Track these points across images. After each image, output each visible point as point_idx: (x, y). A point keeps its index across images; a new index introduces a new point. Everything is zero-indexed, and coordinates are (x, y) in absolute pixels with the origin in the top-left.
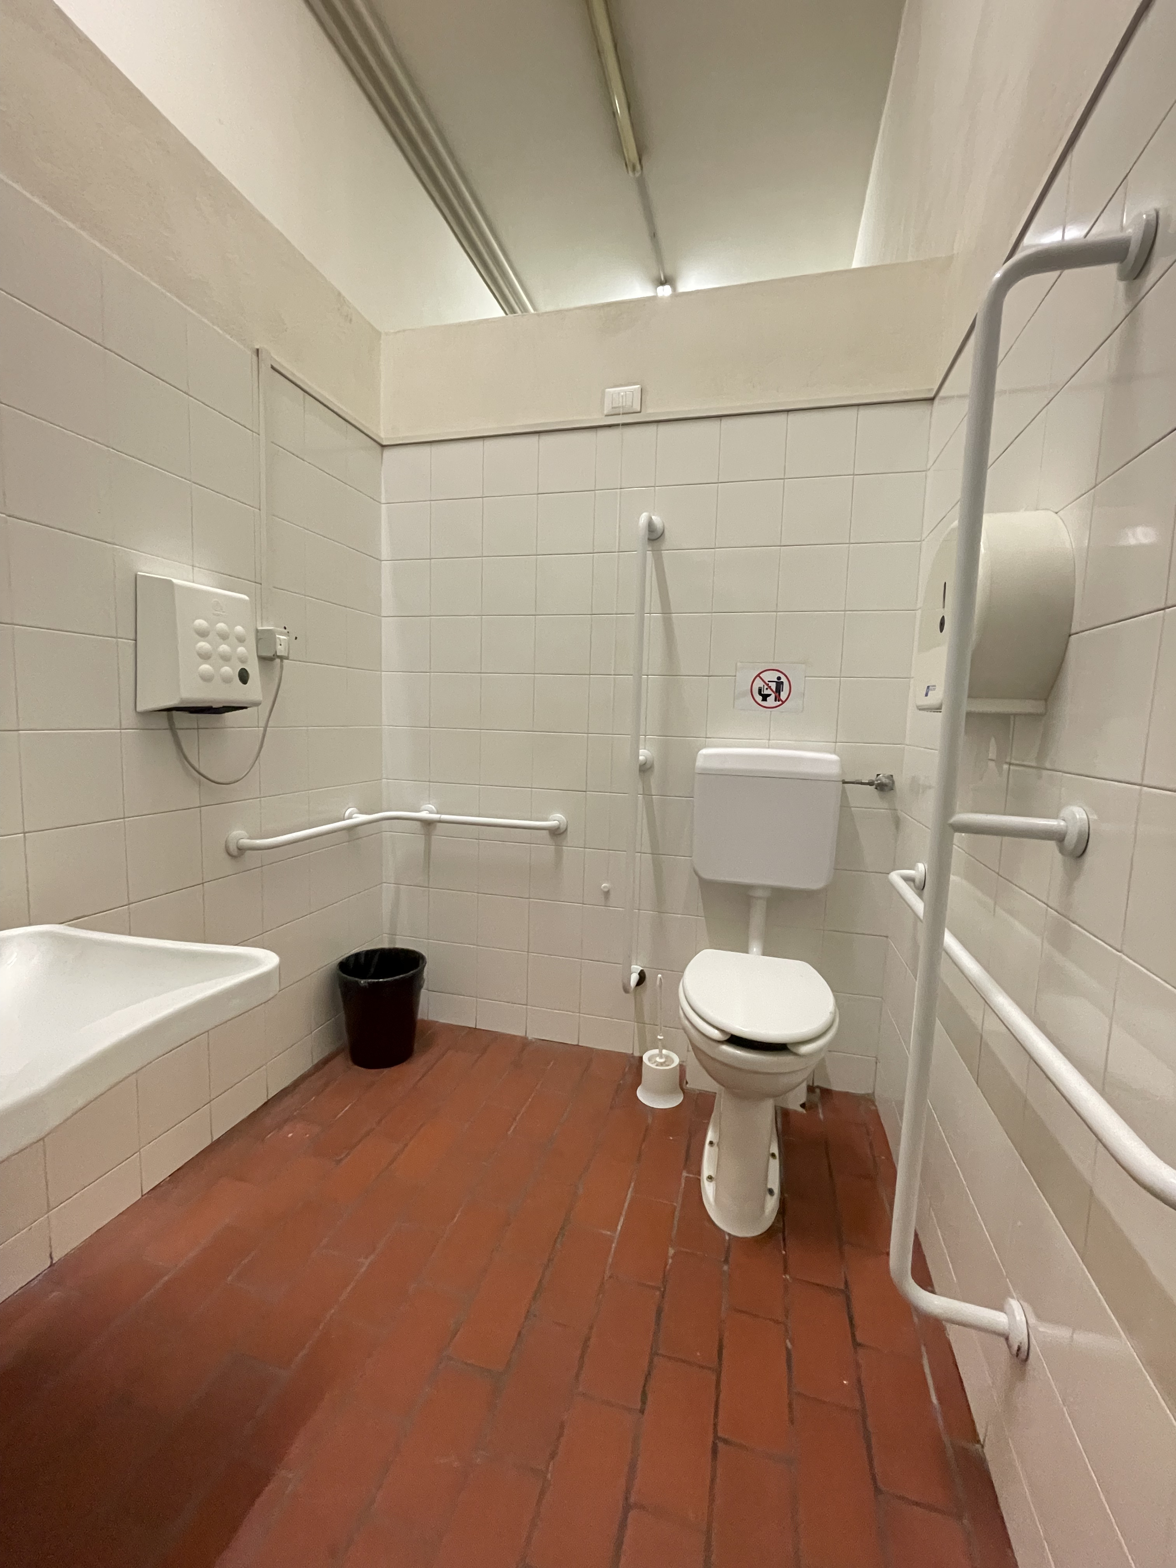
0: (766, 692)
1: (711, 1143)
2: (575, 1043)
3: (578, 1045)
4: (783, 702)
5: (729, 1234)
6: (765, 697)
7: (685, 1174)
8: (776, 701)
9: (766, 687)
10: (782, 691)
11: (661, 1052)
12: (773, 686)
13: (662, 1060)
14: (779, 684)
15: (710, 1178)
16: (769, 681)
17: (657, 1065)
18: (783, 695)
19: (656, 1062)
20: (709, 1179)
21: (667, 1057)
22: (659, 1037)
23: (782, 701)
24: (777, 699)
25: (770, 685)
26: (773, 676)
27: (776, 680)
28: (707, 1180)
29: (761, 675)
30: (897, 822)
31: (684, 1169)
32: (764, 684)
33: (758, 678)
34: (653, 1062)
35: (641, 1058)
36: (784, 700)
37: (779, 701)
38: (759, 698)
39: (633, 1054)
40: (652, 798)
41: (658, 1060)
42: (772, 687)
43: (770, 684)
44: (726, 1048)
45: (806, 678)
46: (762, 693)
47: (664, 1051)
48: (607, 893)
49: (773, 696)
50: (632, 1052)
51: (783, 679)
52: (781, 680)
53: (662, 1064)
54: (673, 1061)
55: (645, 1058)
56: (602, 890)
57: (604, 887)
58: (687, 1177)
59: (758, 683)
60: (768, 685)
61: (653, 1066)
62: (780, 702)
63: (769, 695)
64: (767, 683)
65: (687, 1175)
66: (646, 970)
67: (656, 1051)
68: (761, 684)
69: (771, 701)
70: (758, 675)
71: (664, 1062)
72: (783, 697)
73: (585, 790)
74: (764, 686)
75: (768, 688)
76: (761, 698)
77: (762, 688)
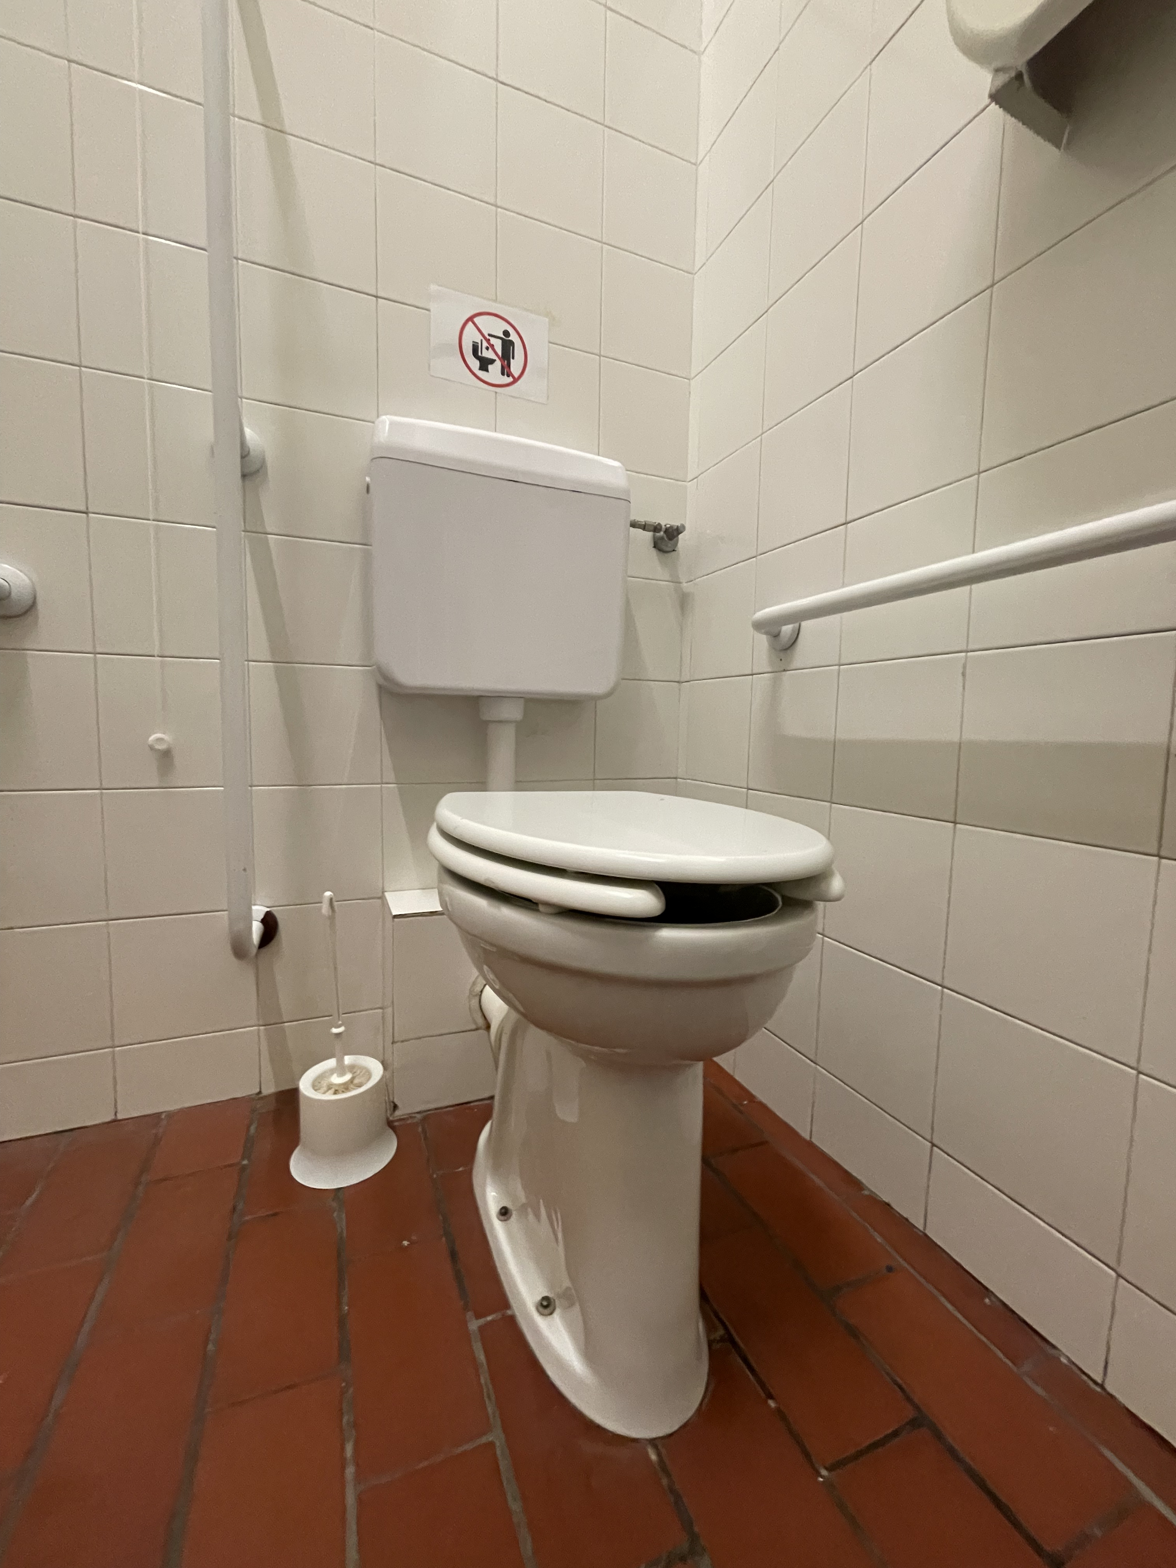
0: (488, 354)
1: (504, 1213)
2: (109, 1118)
3: (115, 1121)
4: (515, 380)
5: (653, 1442)
6: (485, 364)
7: (474, 1325)
8: (502, 374)
9: (485, 344)
10: (513, 358)
11: (340, 1061)
12: (498, 344)
13: (348, 1077)
14: (508, 346)
15: (546, 1306)
16: (489, 335)
17: (336, 1092)
18: (516, 366)
19: (330, 1087)
20: (541, 1309)
21: (352, 1068)
22: (335, 1031)
23: (513, 377)
24: (506, 370)
26: (497, 328)
27: (501, 335)
28: (541, 1314)
29: (476, 320)
30: (684, 602)
31: (466, 1308)
32: (481, 338)
33: (470, 323)
34: (325, 1089)
35: (294, 1093)
36: (516, 376)
37: (508, 376)
38: (475, 364)
39: (260, 1092)
40: (267, 539)
41: (336, 1080)
42: (496, 347)
43: (493, 341)
44: (669, 934)
45: (551, 345)
46: (480, 354)
47: (348, 1060)
48: (165, 757)
49: (498, 364)
50: (258, 1090)
51: (513, 337)
52: (510, 338)
53: (346, 1087)
54: (369, 1075)
55: (305, 1086)
56: (151, 748)
57: (159, 740)
58: (481, 1329)
59: (471, 335)
60: (488, 341)
61: (330, 1097)
62: (511, 379)
63: (492, 361)
64: (488, 337)
65: (482, 1321)
66: (276, 911)
67: (331, 1063)
68: (478, 338)
69: (494, 372)
70: (471, 319)
71: (351, 1081)
72: (515, 369)
73: (83, 508)
74: (482, 341)
75: (488, 346)
76: (477, 363)
77: (478, 343)
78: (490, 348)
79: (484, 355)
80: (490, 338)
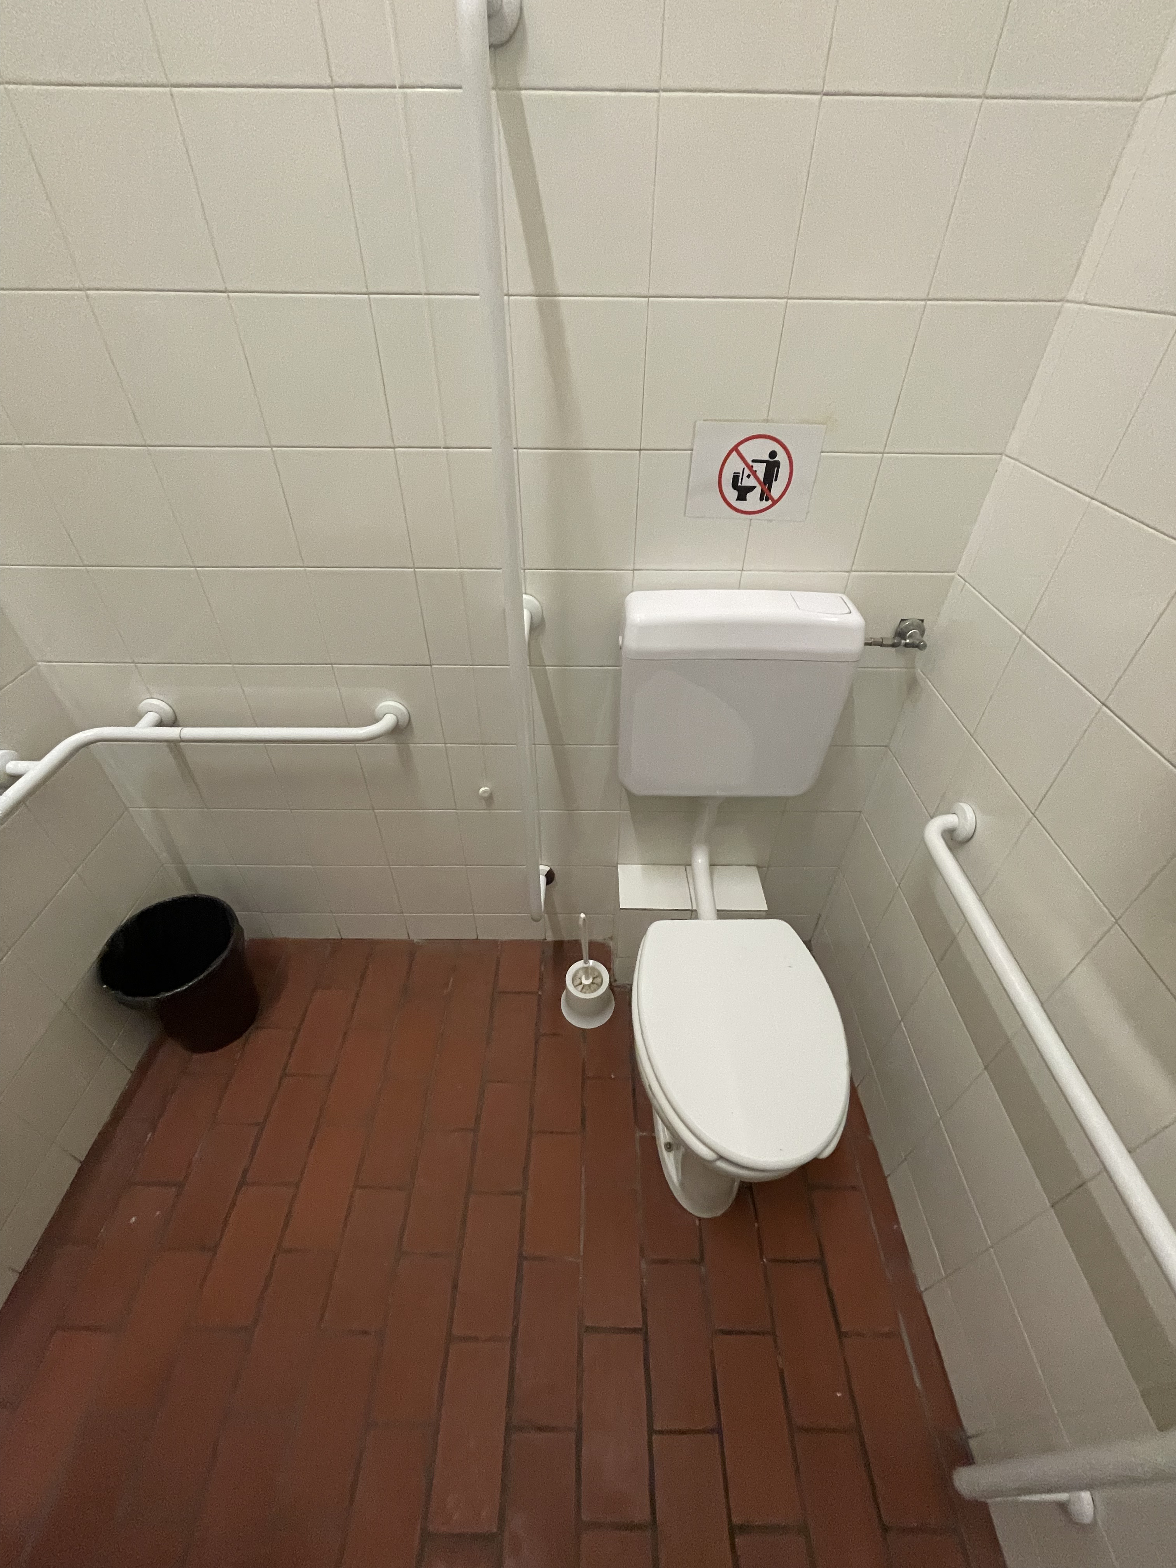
0: (747, 482)
2: (474, 938)
3: (477, 940)
4: (775, 502)
5: (700, 1219)
6: (743, 493)
7: (638, 1134)
8: (761, 499)
9: (747, 472)
10: (776, 480)
11: (587, 964)
12: (761, 469)
13: (591, 979)
14: (772, 467)
15: (668, 1146)
16: (753, 461)
18: (776, 489)
19: (582, 984)
21: (593, 970)
23: (772, 499)
24: (765, 495)
25: (754, 469)
27: (767, 458)
28: (665, 1149)
29: (740, 448)
30: (912, 685)
31: (635, 1124)
32: (744, 466)
33: (734, 453)
34: (579, 985)
36: (776, 498)
37: (767, 500)
38: (732, 495)
39: (545, 939)
41: (584, 980)
45: (823, 454)
46: (739, 484)
47: (591, 963)
48: (489, 798)
49: (758, 489)
51: (781, 457)
52: (776, 459)
53: (589, 987)
54: (602, 979)
55: (569, 977)
56: (480, 794)
57: (484, 792)
58: (641, 1138)
59: (735, 465)
61: (581, 994)
62: (770, 502)
63: (752, 488)
64: (751, 464)
65: (641, 1134)
66: (554, 869)
67: (584, 964)
68: (739, 466)
70: (735, 449)
71: (593, 984)
72: (776, 492)
73: (428, 663)
74: (744, 469)
75: (750, 474)
76: (735, 494)
77: (739, 473)
78: (752, 476)
79: (744, 484)
80: (754, 464)
